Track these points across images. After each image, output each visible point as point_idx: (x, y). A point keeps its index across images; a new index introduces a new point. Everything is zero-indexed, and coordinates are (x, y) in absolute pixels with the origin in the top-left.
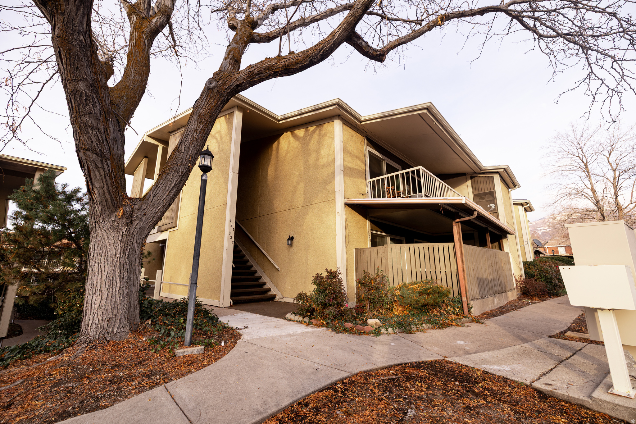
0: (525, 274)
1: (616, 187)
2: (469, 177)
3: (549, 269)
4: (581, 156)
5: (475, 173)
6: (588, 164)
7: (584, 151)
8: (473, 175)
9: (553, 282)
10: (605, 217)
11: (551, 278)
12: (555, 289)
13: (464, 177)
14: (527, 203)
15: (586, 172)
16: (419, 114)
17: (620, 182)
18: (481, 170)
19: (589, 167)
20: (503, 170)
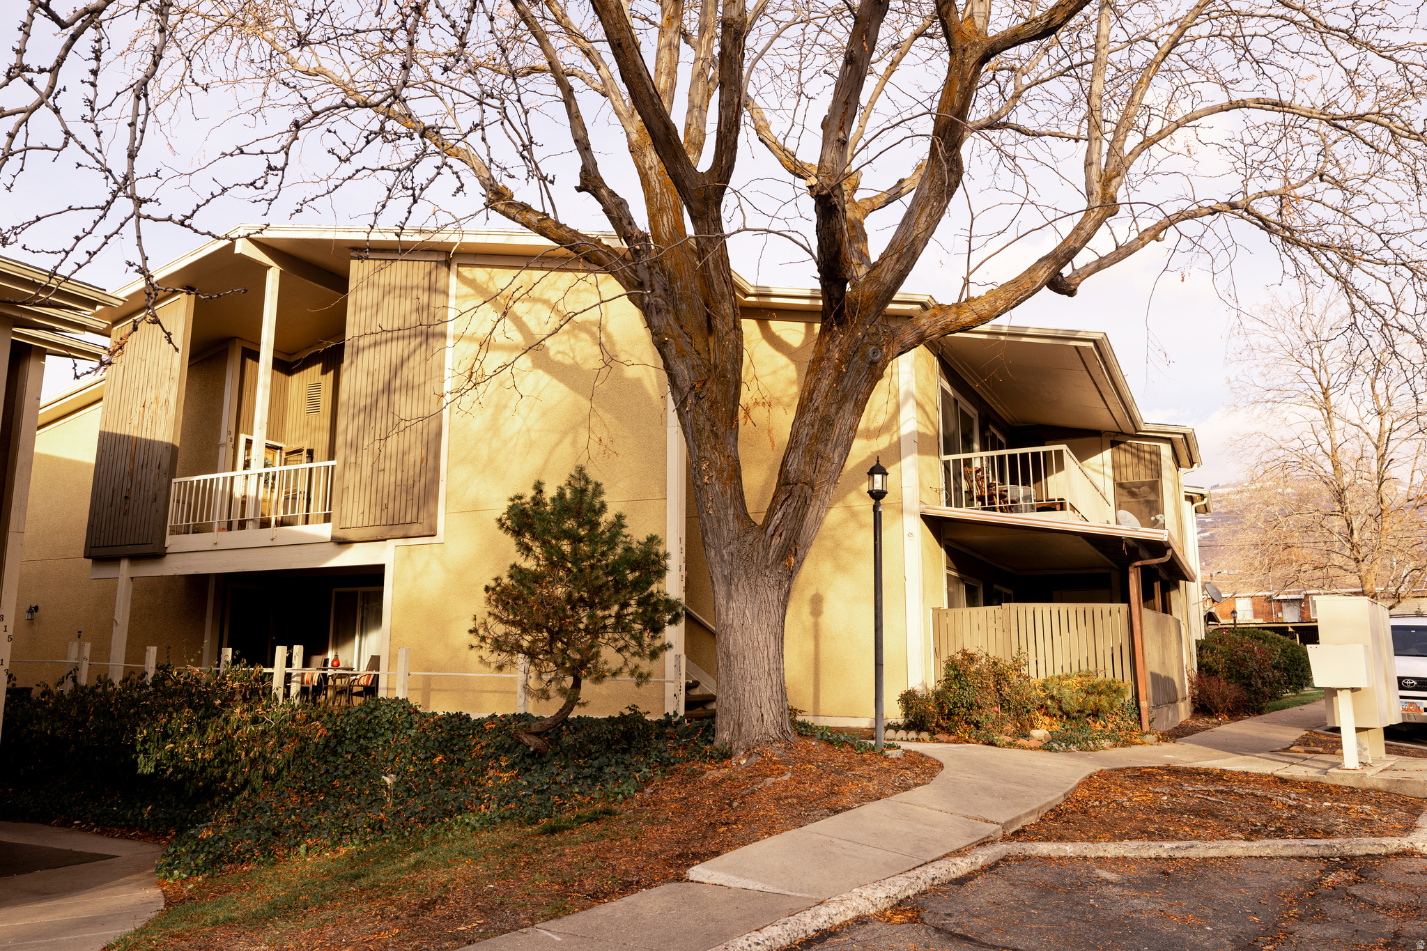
0: (1199, 669)
1: (1383, 455)
2: (1107, 440)
3: (1248, 655)
4: (1316, 367)
5: (1122, 433)
6: (1331, 391)
7: (1325, 357)
8: (1118, 439)
9: (1252, 686)
10: (1355, 532)
11: (1249, 677)
12: (1256, 699)
13: (1097, 439)
14: (1203, 496)
15: (1325, 411)
16: (1076, 347)
17: (1391, 444)
18: (1137, 431)
19: (1333, 399)
20: (1181, 436)
